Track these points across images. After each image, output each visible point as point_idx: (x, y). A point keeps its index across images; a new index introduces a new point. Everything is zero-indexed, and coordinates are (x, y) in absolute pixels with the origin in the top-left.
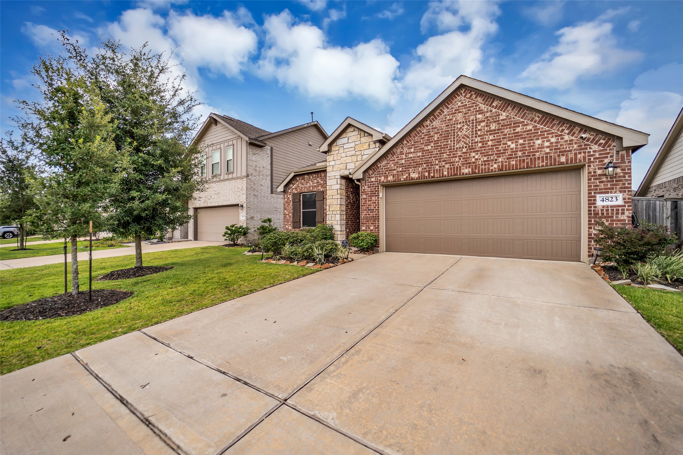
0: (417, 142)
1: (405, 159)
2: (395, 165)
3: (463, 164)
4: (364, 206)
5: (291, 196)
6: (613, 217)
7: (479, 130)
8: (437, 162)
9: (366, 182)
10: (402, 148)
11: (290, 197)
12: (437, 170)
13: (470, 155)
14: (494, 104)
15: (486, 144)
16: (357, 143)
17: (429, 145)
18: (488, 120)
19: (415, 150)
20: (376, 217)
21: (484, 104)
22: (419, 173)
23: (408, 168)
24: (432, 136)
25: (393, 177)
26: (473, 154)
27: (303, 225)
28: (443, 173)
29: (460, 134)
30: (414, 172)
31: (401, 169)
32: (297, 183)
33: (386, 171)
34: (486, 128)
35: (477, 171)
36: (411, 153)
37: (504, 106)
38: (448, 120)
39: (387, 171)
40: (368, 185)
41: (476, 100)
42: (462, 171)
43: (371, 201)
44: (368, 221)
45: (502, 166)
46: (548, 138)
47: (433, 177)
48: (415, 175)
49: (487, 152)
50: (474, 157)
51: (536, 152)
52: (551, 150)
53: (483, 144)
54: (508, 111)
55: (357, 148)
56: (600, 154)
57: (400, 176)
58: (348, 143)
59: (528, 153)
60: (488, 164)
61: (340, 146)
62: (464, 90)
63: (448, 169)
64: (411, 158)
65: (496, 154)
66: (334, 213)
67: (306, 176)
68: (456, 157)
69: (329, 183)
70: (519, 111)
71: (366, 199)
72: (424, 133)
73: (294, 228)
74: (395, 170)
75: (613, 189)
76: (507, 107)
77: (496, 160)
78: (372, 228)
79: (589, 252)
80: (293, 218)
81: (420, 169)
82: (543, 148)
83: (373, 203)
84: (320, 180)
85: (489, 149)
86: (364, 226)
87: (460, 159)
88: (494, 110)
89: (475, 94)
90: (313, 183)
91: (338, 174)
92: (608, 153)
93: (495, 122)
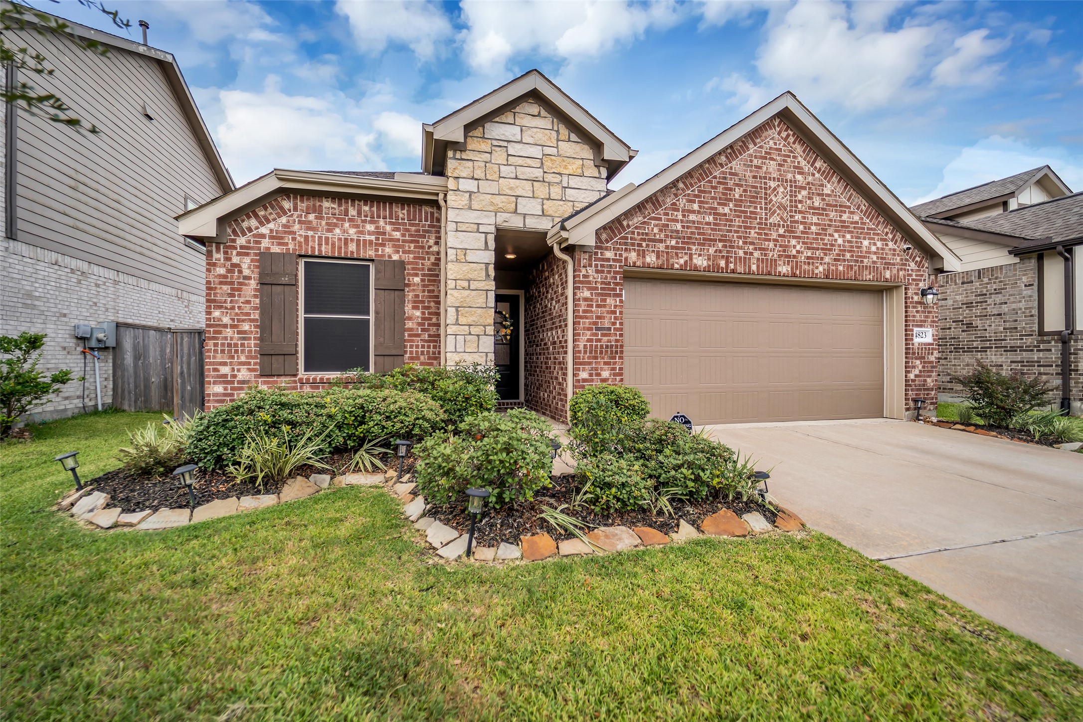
0: (704, 192)
1: (682, 221)
2: (661, 230)
3: (780, 256)
4: (586, 318)
5: (247, 260)
6: (924, 358)
7: (800, 202)
8: (741, 243)
9: (590, 257)
10: (676, 195)
11: (246, 264)
12: (740, 258)
13: (789, 242)
14: (818, 164)
15: (809, 228)
16: (548, 150)
17: (725, 205)
18: (810, 188)
19: (700, 207)
20: (617, 346)
21: (805, 159)
22: (709, 259)
23: (688, 243)
24: (731, 189)
25: (658, 258)
26: (793, 242)
27: (307, 369)
28: (750, 267)
29: (774, 199)
30: (700, 255)
31: (673, 243)
32: (284, 220)
33: (642, 240)
34: (808, 202)
35: (798, 272)
36: (693, 212)
37: (828, 173)
38: (756, 167)
39: (644, 240)
40: (596, 266)
41: (794, 146)
42: (779, 269)
43: (605, 306)
44: (596, 358)
45: (829, 270)
46: (874, 239)
47: (733, 271)
48: (700, 262)
49: (811, 243)
50: (794, 247)
51: (865, 257)
52: (878, 258)
53: (805, 228)
54: (833, 183)
55: (548, 164)
56: (917, 275)
57: (672, 257)
58: (521, 142)
59: (857, 256)
60: (813, 263)
61: (495, 143)
62: (778, 121)
63: (758, 259)
64: (694, 222)
65: (822, 249)
66: (474, 330)
67: (326, 204)
68: (769, 240)
70: (845, 188)
71: (591, 300)
72: (715, 177)
73: (266, 373)
74: (661, 241)
75: (925, 321)
76: (832, 177)
77: (822, 259)
78: (605, 374)
79: (906, 404)
80: (261, 339)
81: (712, 251)
82: (870, 253)
83: (608, 312)
84: (388, 228)
85: (814, 239)
86: (584, 370)
87: (776, 246)
88: (817, 175)
89: (793, 136)
90: (362, 233)
91: (489, 223)
92: (922, 276)
93: (819, 195)
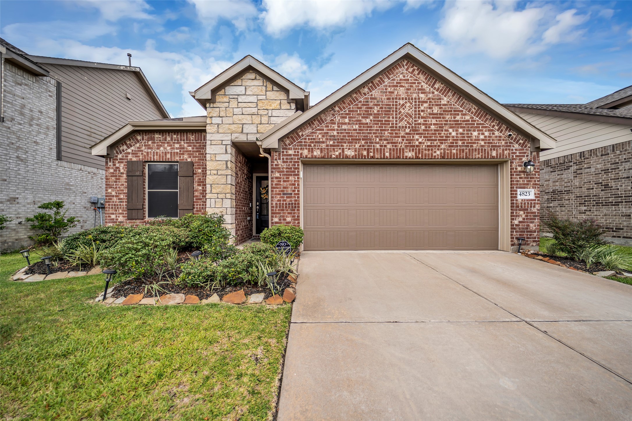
0: (353, 111)
1: (337, 130)
2: (323, 136)
3: (406, 146)
4: (277, 188)
5: (122, 165)
6: (527, 210)
7: (422, 111)
8: (378, 140)
9: (279, 154)
10: (333, 115)
11: (122, 167)
12: (377, 149)
13: (413, 137)
14: (437, 86)
15: (429, 127)
16: (260, 97)
17: (367, 118)
18: (430, 102)
19: (350, 120)
20: (295, 204)
21: (427, 84)
22: (356, 151)
23: (341, 142)
24: (371, 108)
25: (321, 152)
26: (417, 137)
28: (384, 154)
29: (403, 111)
30: (349, 149)
31: (331, 143)
32: (138, 145)
33: (311, 142)
34: (429, 110)
35: (420, 156)
36: (345, 124)
37: (445, 90)
38: (390, 92)
39: (313, 142)
40: (283, 159)
41: (418, 76)
42: (406, 154)
43: (288, 181)
44: (283, 210)
45: (444, 153)
46: (482, 130)
47: (372, 157)
48: (350, 153)
49: (430, 137)
50: (417, 140)
51: (474, 143)
52: (485, 143)
53: (426, 127)
54: (449, 96)
55: (260, 104)
56: (520, 153)
57: (331, 151)
58: (245, 95)
59: (467, 143)
60: (432, 150)
61: (231, 97)
62: (406, 62)
63: (390, 149)
64: (345, 130)
65: (439, 140)
66: (220, 196)
67: (157, 136)
68: (399, 137)
69: (209, 150)
70: (459, 99)
71: (280, 178)
72: (360, 102)
73: (130, 218)
74: (323, 142)
75: (528, 184)
76: (448, 92)
77: (439, 146)
78: (289, 219)
79: (512, 241)
80: (128, 202)
81: (357, 146)
82: (479, 140)
83: (290, 185)
84: (186, 145)
85: (432, 134)
86: (276, 217)
87: (403, 140)
88: (436, 93)
89: (418, 70)
90: (173, 148)
91: (228, 139)
92: (525, 153)
93: (437, 105)
